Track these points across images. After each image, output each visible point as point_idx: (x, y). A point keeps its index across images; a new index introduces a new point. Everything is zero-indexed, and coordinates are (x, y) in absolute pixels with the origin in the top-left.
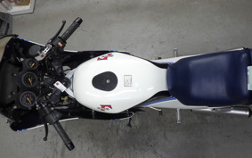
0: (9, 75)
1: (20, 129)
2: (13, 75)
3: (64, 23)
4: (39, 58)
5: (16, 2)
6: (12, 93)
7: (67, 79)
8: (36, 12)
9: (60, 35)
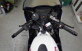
0: (46, 10)
1: (25, 16)
2: (46, 11)
3: (73, 28)
4: (51, 17)
5: (81, 17)
6: (39, 12)
7: (45, 32)
8: (79, 24)
9: (65, 26)
